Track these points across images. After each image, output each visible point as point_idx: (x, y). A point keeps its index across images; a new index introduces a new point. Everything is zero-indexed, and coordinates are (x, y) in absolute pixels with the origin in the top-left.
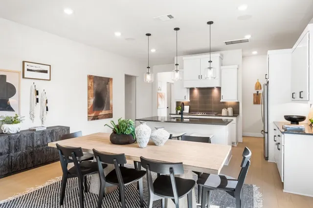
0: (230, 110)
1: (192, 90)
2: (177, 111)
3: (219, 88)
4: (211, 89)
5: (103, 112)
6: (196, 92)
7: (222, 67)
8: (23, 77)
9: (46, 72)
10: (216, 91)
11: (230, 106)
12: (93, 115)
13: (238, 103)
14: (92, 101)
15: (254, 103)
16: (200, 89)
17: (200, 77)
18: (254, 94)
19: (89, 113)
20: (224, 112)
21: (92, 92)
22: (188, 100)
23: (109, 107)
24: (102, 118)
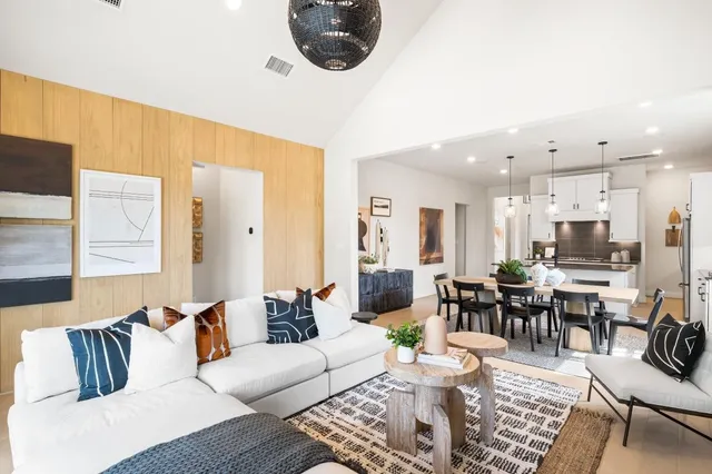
0: (625, 254)
1: (558, 225)
2: (534, 256)
3: (607, 223)
4: (593, 223)
5: (434, 255)
6: (566, 228)
7: (612, 192)
8: (372, 214)
9: (386, 207)
10: (600, 227)
11: (625, 249)
12: (425, 258)
13: (639, 244)
14: (424, 240)
15: (668, 245)
16: (573, 224)
17: (576, 207)
18: (667, 230)
19: (421, 255)
20: (614, 257)
21: (424, 228)
22: (553, 239)
23: (440, 250)
24: (434, 262)
